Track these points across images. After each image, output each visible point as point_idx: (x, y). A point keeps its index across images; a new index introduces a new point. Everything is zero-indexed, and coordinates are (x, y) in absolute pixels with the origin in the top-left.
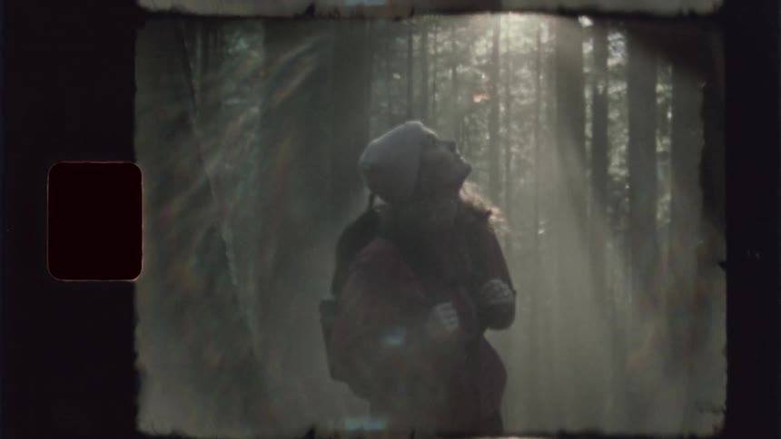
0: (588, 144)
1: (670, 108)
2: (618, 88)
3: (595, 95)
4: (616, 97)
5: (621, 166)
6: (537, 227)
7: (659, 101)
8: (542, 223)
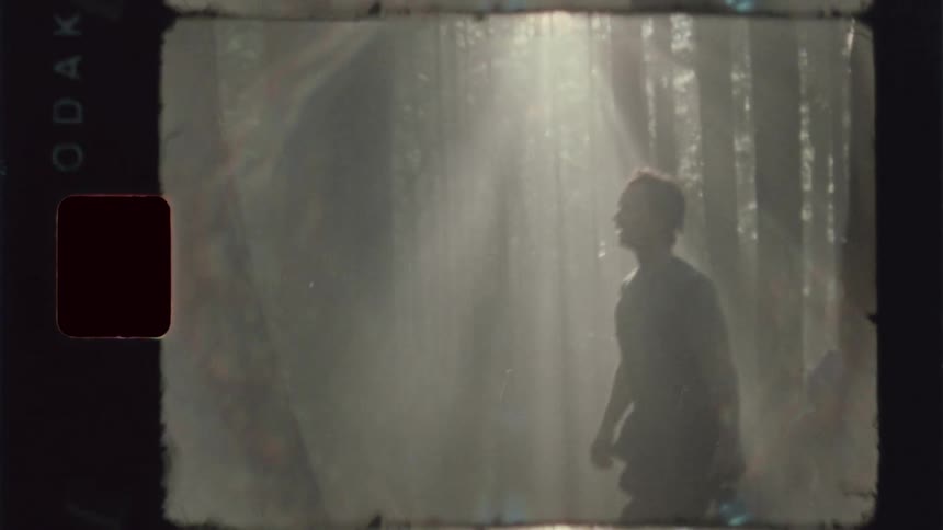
0: (652, 145)
1: (747, 99)
2: (684, 79)
3: (658, 88)
4: (684, 90)
5: (693, 170)
6: (597, 249)
7: (735, 92)
8: (603, 244)
